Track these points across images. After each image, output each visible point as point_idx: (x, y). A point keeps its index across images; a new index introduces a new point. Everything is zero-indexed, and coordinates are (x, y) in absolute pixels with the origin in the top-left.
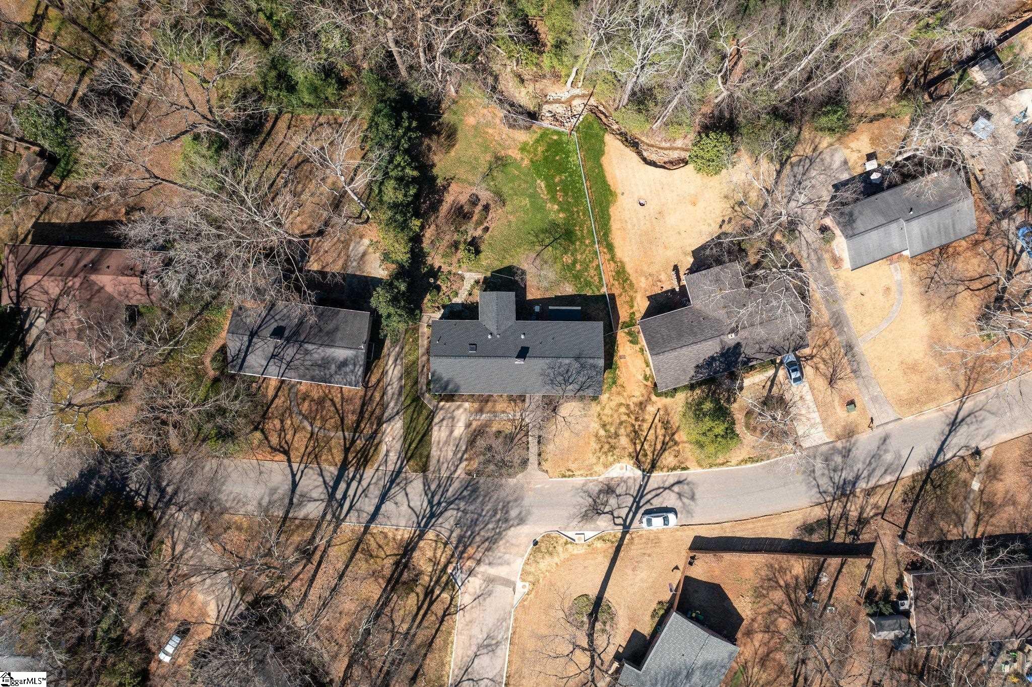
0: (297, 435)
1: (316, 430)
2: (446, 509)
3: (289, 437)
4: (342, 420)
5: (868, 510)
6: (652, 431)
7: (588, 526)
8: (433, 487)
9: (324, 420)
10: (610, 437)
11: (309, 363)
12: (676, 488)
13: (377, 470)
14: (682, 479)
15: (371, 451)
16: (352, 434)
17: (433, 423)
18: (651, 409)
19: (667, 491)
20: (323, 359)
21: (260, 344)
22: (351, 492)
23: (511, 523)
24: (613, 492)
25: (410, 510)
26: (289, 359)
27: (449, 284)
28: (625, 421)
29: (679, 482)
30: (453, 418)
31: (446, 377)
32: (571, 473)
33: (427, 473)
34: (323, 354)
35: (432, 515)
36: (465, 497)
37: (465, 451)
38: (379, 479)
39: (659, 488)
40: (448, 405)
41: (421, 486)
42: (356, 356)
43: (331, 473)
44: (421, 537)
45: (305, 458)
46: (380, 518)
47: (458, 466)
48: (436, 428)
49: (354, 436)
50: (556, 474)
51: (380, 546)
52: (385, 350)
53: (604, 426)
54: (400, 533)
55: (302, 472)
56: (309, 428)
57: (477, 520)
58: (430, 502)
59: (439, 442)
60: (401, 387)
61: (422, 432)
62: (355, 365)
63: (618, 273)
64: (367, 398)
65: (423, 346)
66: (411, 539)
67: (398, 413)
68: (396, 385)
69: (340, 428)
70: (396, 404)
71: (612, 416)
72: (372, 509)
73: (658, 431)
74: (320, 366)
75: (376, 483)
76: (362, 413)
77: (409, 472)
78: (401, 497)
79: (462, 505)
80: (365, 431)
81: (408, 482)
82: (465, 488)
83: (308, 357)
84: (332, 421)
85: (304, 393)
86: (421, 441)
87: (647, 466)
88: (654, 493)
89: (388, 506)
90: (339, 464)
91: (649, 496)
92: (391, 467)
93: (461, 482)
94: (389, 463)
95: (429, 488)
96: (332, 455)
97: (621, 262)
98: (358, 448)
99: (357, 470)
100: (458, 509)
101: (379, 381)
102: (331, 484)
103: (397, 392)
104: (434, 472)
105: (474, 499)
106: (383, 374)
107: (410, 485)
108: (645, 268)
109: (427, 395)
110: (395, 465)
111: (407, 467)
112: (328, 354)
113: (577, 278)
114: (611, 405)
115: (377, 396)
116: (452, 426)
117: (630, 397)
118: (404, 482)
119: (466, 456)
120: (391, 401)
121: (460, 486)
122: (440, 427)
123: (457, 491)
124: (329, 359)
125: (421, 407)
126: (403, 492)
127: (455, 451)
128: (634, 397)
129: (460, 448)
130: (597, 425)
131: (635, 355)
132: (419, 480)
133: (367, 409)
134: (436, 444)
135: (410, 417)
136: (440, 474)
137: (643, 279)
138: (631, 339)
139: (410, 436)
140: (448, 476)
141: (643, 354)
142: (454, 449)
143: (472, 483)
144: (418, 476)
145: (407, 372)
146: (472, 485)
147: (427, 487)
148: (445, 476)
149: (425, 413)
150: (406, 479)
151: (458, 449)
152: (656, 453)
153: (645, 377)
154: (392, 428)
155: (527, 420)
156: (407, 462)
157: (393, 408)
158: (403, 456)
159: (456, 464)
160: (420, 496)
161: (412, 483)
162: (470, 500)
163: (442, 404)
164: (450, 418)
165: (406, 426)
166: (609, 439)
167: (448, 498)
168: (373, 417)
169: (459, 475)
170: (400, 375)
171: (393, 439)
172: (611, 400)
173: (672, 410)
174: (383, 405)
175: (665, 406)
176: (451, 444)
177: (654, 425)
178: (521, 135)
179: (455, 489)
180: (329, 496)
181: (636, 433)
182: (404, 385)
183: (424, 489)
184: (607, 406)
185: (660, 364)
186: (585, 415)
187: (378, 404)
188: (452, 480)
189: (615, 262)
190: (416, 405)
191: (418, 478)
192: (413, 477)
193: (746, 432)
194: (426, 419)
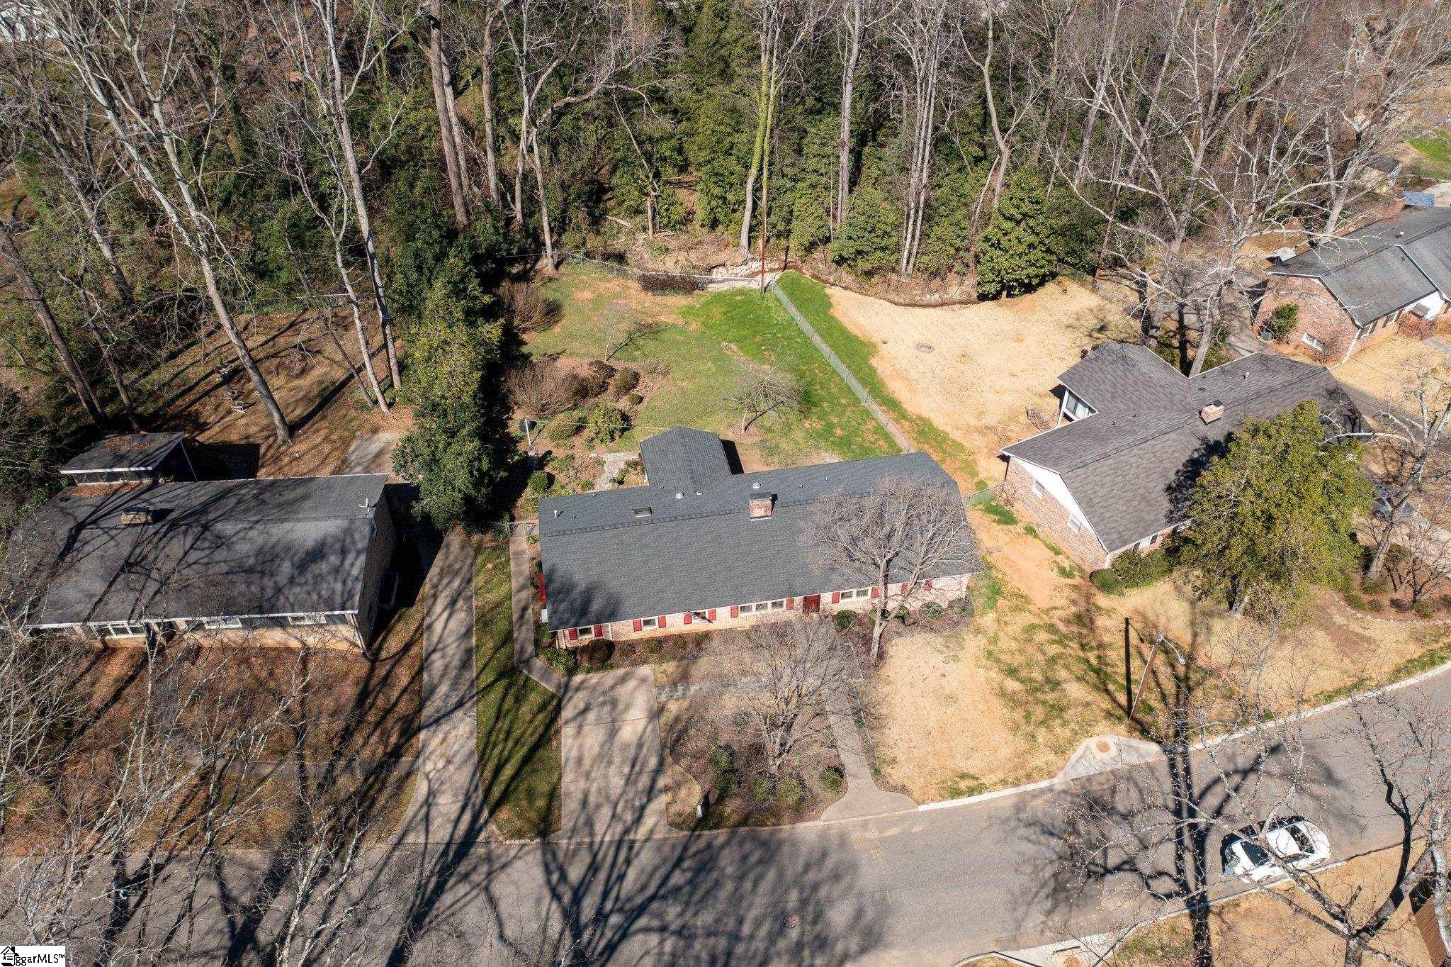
1: (220, 763)
2: (624, 934)
4: (301, 733)
6: (1135, 663)
7: (1079, 919)
8: (575, 873)
10: (1037, 690)
11: (224, 568)
12: (1272, 766)
13: (399, 842)
14: (1273, 742)
15: (382, 800)
16: (325, 763)
17: (560, 721)
18: (1108, 627)
19: (1253, 776)
20: (260, 552)
23: (840, 948)
24: (1110, 810)
25: (506, 953)
26: (166, 569)
27: (572, 472)
28: (1060, 656)
29: (1270, 751)
30: (614, 703)
31: (581, 580)
32: (973, 783)
33: (553, 837)
34: (260, 540)
36: (678, 889)
37: (659, 770)
38: (404, 869)
39: (1227, 776)
40: (594, 678)
41: (538, 874)
42: (348, 532)
43: (251, 868)
45: (173, 834)
47: (643, 808)
48: (568, 732)
49: (332, 767)
50: (933, 791)
52: (426, 588)
53: (1012, 672)
57: (729, 954)
58: (571, 919)
59: (579, 761)
60: (469, 652)
61: (529, 741)
62: (344, 552)
63: (921, 432)
64: (374, 681)
65: (520, 573)
67: (460, 705)
68: (454, 651)
69: (292, 754)
70: (454, 686)
71: (1021, 651)
73: (1149, 658)
74: (250, 570)
75: (393, 883)
76: (358, 712)
77: (497, 839)
78: (474, 915)
79: (672, 912)
80: (365, 754)
81: (495, 866)
82: (678, 864)
83: (220, 555)
86: (526, 760)
87: (1165, 730)
88: (1221, 790)
89: (433, 946)
90: (278, 840)
91: (1212, 801)
92: (441, 833)
93: (659, 849)
94: (437, 822)
95: (564, 877)
97: (920, 418)
98: (342, 795)
99: (334, 851)
100: (663, 929)
101: (407, 647)
102: (247, 899)
103: (456, 663)
104: (574, 831)
105: (708, 892)
106: (420, 631)
107: (503, 876)
108: (973, 422)
109: (539, 663)
110: (455, 826)
111: (493, 827)
112: (274, 539)
113: (843, 444)
114: (1011, 633)
115: (403, 676)
116: (613, 721)
117: (1047, 611)
118: (484, 869)
119: (662, 782)
120: (440, 682)
121: (657, 861)
122: (580, 727)
123: (651, 876)
124: (278, 549)
125: (524, 687)
126: (483, 897)
127: (630, 775)
128: (1055, 608)
129: (643, 766)
130: (993, 674)
131: (1021, 541)
132: (530, 858)
133: (373, 704)
134: (571, 764)
135: (495, 709)
136: (592, 834)
137: (976, 435)
138: (997, 518)
139: (497, 751)
140: (617, 838)
141: (1036, 536)
142: (626, 770)
143: (693, 849)
144: (526, 849)
145: (483, 621)
146: (695, 854)
147: (555, 877)
148: (607, 838)
149: (534, 699)
150: (489, 859)
151: (637, 768)
152: (1171, 701)
153: (1063, 572)
154: (444, 740)
155: (811, 682)
156: (491, 813)
157: (447, 696)
158: (478, 802)
159: (637, 803)
160: (538, 901)
161: (509, 870)
162: (696, 897)
163: (578, 678)
164: (604, 704)
165: (484, 730)
166: (1039, 695)
167: (629, 899)
168: (390, 720)
169: (652, 832)
170: (463, 630)
171: (449, 762)
172: (1006, 623)
173: (1157, 616)
174: (419, 692)
175: (1137, 612)
176: (617, 760)
177: (1132, 650)
178: (678, 301)
179: (643, 870)
180: (232, 937)
181: (1097, 672)
182: (477, 646)
183: (549, 882)
184: (1001, 635)
185: (1087, 488)
186: (956, 659)
187: (405, 690)
188: (631, 848)
189: (911, 421)
190: (510, 686)
191: (527, 853)
192: (512, 853)
193: (1359, 615)
194: (539, 711)
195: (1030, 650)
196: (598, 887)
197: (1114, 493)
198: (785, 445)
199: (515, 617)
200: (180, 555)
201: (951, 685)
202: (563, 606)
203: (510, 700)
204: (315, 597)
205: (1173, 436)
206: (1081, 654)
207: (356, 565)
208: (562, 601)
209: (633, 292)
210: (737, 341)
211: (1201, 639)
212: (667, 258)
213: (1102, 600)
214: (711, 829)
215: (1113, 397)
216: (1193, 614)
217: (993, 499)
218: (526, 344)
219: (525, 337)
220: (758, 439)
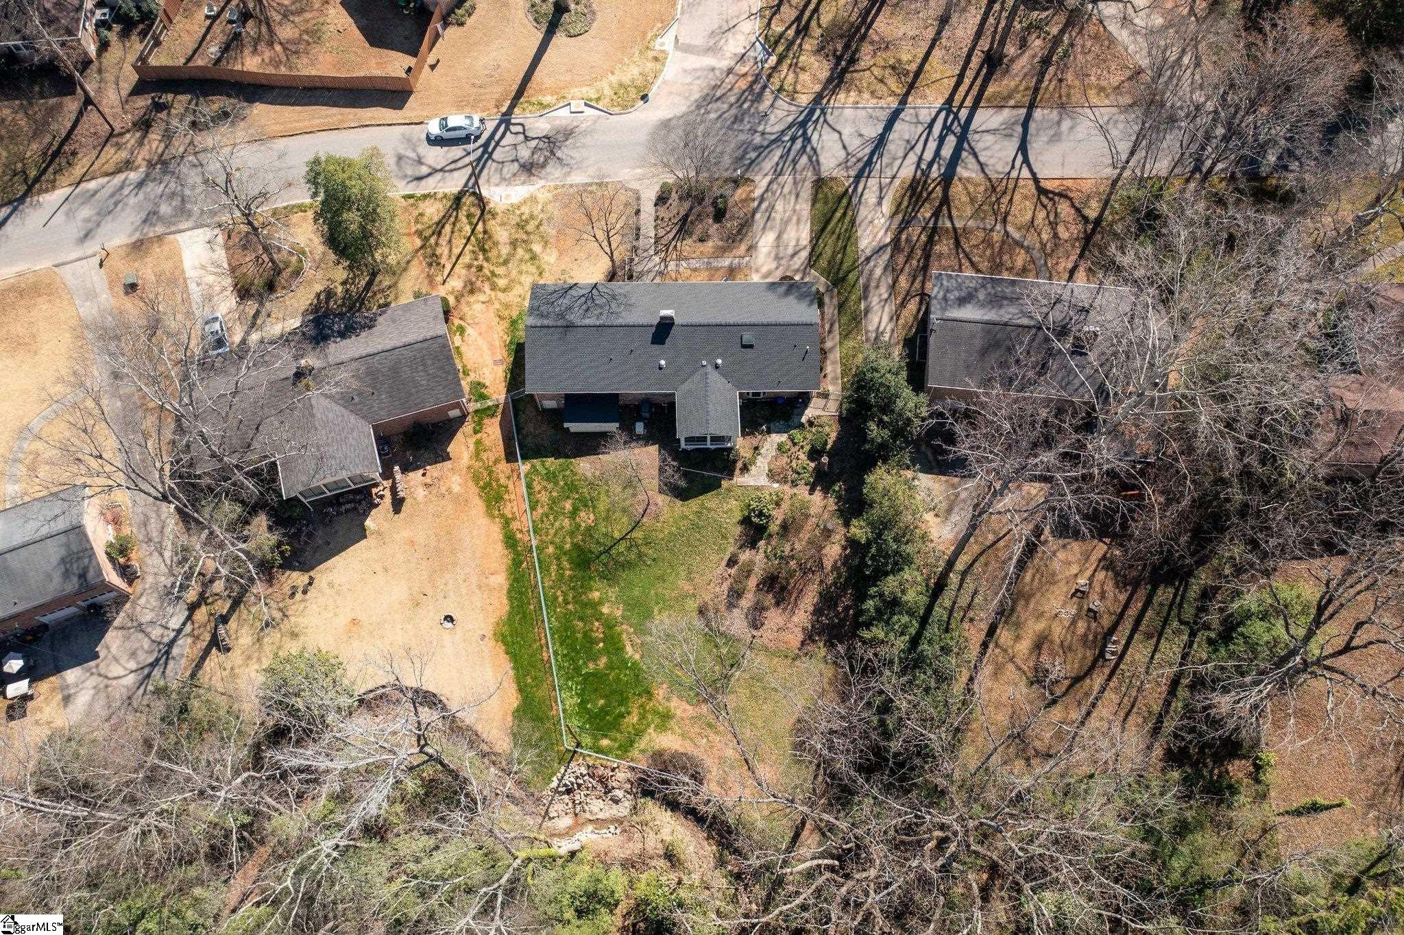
0: (1029, 216)
1: (998, 227)
2: (783, 132)
3: (1041, 215)
4: (958, 244)
5: (133, 141)
6: (456, 251)
7: (564, 122)
8: (804, 160)
9: (987, 242)
10: (524, 241)
12: (424, 170)
13: (894, 177)
14: (415, 182)
15: (905, 203)
16: (940, 224)
17: (809, 249)
18: (456, 283)
19: (439, 167)
20: (1001, 306)
22: (932, 145)
23: (681, 122)
24: (523, 166)
25: (838, 128)
26: (1059, 306)
28: (499, 265)
29: (420, 179)
30: (778, 258)
33: (815, 178)
34: (1002, 313)
35: (803, 124)
36: (754, 150)
37: (756, 210)
38: (890, 165)
39: (451, 171)
41: (822, 160)
43: (966, 168)
44: (818, 98)
45: (1011, 186)
46: (884, 115)
47: (767, 191)
48: (805, 241)
49: (936, 222)
51: (881, 81)
53: (534, 257)
54: (851, 100)
55: (1013, 167)
56: (1010, 229)
57: (734, 123)
58: (807, 140)
59: (799, 222)
60: (866, 298)
61: (827, 233)
62: (945, 299)
64: (920, 278)
65: (833, 363)
66: (833, 92)
67: (868, 259)
68: (874, 300)
69: (960, 232)
70: (871, 272)
71: (521, 273)
72: (898, 126)
73: (446, 252)
74: (1006, 298)
75: (895, 159)
76: (927, 255)
77: (844, 178)
78: (854, 144)
79: (757, 139)
80: (919, 229)
81: (844, 165)
82: (753, 161)
84: (973, 242)
86: (828, 221)
87: (468, 200)
88: (460, 164)
89: (873, 131)
90: (956, 181)
91: (467, 160)
92: (873, 183)
93: (760, 169)
94: (876, 188)
95: (810, 159)
96: (969, 193)
97: (493, 517)
98: (927, 205)
99: (926, 174)
100: (763, 134)
101: (903, 305)
102: (964, 154)
103: (872, 290)
104: (804, 180)
110: (865, 185)
111: (846, 183)
115: (903, 282)
116: (778, 246)
119: (754, 205)
122: (798, 244)
125: (830, 271)
127: (772, 211)
128: (483, 301)
129: (764, 216)
130: (546, 258)
132: (827, 168)
133: (919, 261)
134: (804, 219)
135: (847, 253)
136: (795, 177)
138: (483, 390)
139: (845, 226)
140: (781, 176)
141: (464, 366)
142: (773, 214)
143: (743, 169)
144: (829, 173)
146: (743, 165)
147: (814, 159)
148: (787, 176)
149: (823, 263)
150: (847, 168)
151: (767, 214)
152: (452, 219)
153: (462, 330)
154: (875, 237)
155: (657, 259)
156: (847, 190)
157: (876, 266)
158: (854, 198)
159: (770, 194)
160: (823, 147)
163: (797, 279)
165: (852, 240)
168: (907, 250)
169: (764, 178)
171: (871, 222)
174: (892, 270)
176: (778, 220)
177: (454, 260)
180: (967, 138)
181: (483, 249)
182: (859, 301)
187: (902, 271)
190: (837, 273)
192: (836, 171)
194: (820, 254)
199: (837, 325)
203: (838, 261)
206: (485, 264)
210: (625, 660)
214: (734, 178)
220: (638, 494)
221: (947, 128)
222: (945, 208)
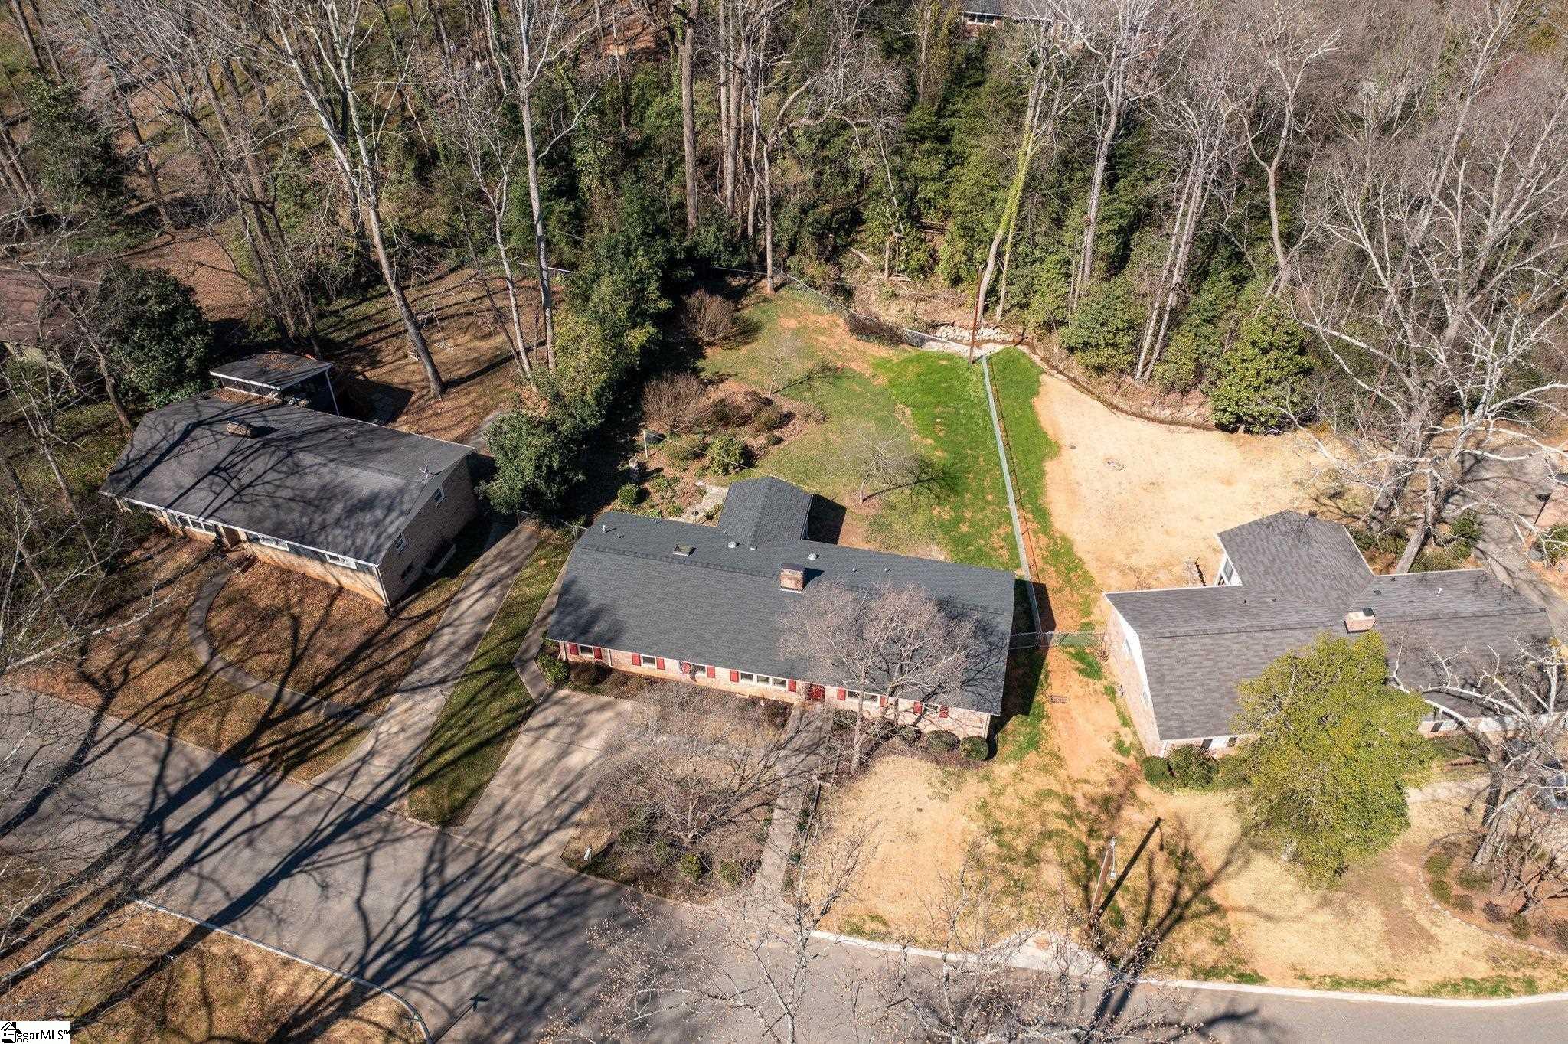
0: (164, 665)
1: (219, 665)
2: (464, 942)
3: (140, 664)
4: (296, 661)
6: (1139, 869)
8: (452, 870)
9: (251, 651)
10: (1011, 859)
11: (287, 493)
12: (1224, 1035)
13: (318, 788)
14: (1241, 1010)
15: (328, 743)
16: (301, 694)
17: (524, 727)
19: (1194, 1037)
20: (323, 488)
21: (204, 442)
22: (213, 824)
25: (355, 917)
26: (245, 481)
27: (669, 494)
28: (1060, 833)
29: (1232, 1017)
30: (580, 727)
31: (595, 600)
32: (882, 929)
33: (452, 830)
34: (328, 478)
35: (415, 949)
36: (535, 920)
37: (582, 805)
38: (312, 810)
39: (1165, 1024)
40: (578, 697)
41: (420, 858)
42: (401, 491)
43: (192, 763)
44: (347, 1007)
45: (150, 712)
46: (255, 917)
47: (548, 833)
48: (524, 739)
49: (304, 700)
50: (835, 922)
51: (206, 1002)
52: (476, 566)
53: (996, 832)
54: (292, 975)
55: (117, 741)
56: (203, 657)
57: (548, 999)
58: (425, 909)
59: (518, 770)
60: (478, 636)
61: (483, 736)
63: (1056, 554)
64: (381, 636)
66: (315, 1006)
67: (442, 681)
68: (466, 631)
69: (280, 677)
70: (445, 665)
71: (1020, 814)
72: (242, 883)
73: (1158, 869)
74: (308, 502)
75: (296, 819)
76: (352, 659)
77: (403, 813)
78: (345, 875)
79: (518, 939)
80: (338, 698)
81: (389, 837)
82: (548, 897)
83: (292, 481)
84: (271, 658)
85: (239, 591)
86: (471, 752)
87: (1124, 951)
89: (300, 889)
90: (225, 748)
92: (360, 790)
93: (541, 876)
94: (362, 779)
95: (440, 871)
96: (221, 723)
98: (298, 728)
99: (264, 772)
100: (501, 952)
101: (428, 614)
102: (174, 789)
103: (462, 642)
104: (473, 832)
105: (562, 934)
106: (447, 603)
107: (389, 849)
108: (1120, 557)
109: (535, 667)
110: (374, 790)
111: (405, 801)
112: (340, 479)
113: (960, 543)
114: (1022, 791)
115: (411, 637)
116: (570, 743)
117: (1075, 782)
118: (377, 836)
119: (581, 816)
120: (438, 655)
121: (532, 887)
122: (538, 739)
123: (519, 899)
124: (338, 490)
125: (508, 684)
126: (362, 861)
127: (555, 798)
128: (1086, 782)
129: (572, 794)
130: (975, 827)
131: (1093, 699)
132: (422, 841)
133: (370, 656)
134: (508, 771)
135: (469, 696)
136: (487, 840)
137: (1114, 573)
138: (1082, 666)
139: (449, 734)
140: (508, 852)
141: (1113, 699)
142: (554, 793)
143: (572, 889)
144: (423, 831)
145: (507, 612)
146: (570, 895)
147: (434, 866)
148: (499, 849)
149: (512, 698)
150: (386, 829)
151: (565, 795)
152: (1152, 923)
153: (1120, 747)
154: (411, 708)
155: (780, 770)
156: (412, 788)
157: (436, 670)
158: (408, 774)
159: (545, 827)
160: (406, 883)
161: (397, 845)
162: (548, 935)
163: (563, 692)
164: (572, 724)
165: (448, 712)
166: (1009, 865)
167: (486, 913)
168: (375, 675)
169: (542, 858)
170: (485, 614)
171: (403, 730)
172: (1022, 779)
173: (1196, 828)
174: (415, 658)
175: (1177, 816)
176: (551, 781)
177: (1144, 855)
178: (880, 351)
179: (515, 891)
180: (147, 817)
181: (1090, 863)
182: (489, 633)
183: (426, 869)
184: (1010, 790)
185: (1165, 661)
186: (944, 798)
187: (403, 652)
188: (516, 866)
189: (1051, 538)
190: (497, 678)
191: (422, 836)
192: (409, 831)
193: (1437, 907)
194: (508, 711)
195: (1031, 815)
196: (465, 891)
197: (1193, 677)
198: (899, 527)
199: (538, 617)
200: (261, 472)
201: (922, 822)
202: (568, 619)
203: (488, 692)
204: (349, 542)
205: (1299, 634)
206: (1084, 839)
207: (396, 524)
208: (569, 614)
209: (839, 331)
210: (914, 406)
211: (1230, 869)
212: (893, 305)
213: (1145, 791)
214: (598, 876)
215: (1266, 573)
216: (1240, 841)
217: (1091, 646)
218: (704, 357)
219: (708, 351)
220: (873, 512)
221: (166, 847)
222: (274, 716)
